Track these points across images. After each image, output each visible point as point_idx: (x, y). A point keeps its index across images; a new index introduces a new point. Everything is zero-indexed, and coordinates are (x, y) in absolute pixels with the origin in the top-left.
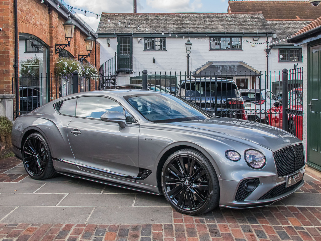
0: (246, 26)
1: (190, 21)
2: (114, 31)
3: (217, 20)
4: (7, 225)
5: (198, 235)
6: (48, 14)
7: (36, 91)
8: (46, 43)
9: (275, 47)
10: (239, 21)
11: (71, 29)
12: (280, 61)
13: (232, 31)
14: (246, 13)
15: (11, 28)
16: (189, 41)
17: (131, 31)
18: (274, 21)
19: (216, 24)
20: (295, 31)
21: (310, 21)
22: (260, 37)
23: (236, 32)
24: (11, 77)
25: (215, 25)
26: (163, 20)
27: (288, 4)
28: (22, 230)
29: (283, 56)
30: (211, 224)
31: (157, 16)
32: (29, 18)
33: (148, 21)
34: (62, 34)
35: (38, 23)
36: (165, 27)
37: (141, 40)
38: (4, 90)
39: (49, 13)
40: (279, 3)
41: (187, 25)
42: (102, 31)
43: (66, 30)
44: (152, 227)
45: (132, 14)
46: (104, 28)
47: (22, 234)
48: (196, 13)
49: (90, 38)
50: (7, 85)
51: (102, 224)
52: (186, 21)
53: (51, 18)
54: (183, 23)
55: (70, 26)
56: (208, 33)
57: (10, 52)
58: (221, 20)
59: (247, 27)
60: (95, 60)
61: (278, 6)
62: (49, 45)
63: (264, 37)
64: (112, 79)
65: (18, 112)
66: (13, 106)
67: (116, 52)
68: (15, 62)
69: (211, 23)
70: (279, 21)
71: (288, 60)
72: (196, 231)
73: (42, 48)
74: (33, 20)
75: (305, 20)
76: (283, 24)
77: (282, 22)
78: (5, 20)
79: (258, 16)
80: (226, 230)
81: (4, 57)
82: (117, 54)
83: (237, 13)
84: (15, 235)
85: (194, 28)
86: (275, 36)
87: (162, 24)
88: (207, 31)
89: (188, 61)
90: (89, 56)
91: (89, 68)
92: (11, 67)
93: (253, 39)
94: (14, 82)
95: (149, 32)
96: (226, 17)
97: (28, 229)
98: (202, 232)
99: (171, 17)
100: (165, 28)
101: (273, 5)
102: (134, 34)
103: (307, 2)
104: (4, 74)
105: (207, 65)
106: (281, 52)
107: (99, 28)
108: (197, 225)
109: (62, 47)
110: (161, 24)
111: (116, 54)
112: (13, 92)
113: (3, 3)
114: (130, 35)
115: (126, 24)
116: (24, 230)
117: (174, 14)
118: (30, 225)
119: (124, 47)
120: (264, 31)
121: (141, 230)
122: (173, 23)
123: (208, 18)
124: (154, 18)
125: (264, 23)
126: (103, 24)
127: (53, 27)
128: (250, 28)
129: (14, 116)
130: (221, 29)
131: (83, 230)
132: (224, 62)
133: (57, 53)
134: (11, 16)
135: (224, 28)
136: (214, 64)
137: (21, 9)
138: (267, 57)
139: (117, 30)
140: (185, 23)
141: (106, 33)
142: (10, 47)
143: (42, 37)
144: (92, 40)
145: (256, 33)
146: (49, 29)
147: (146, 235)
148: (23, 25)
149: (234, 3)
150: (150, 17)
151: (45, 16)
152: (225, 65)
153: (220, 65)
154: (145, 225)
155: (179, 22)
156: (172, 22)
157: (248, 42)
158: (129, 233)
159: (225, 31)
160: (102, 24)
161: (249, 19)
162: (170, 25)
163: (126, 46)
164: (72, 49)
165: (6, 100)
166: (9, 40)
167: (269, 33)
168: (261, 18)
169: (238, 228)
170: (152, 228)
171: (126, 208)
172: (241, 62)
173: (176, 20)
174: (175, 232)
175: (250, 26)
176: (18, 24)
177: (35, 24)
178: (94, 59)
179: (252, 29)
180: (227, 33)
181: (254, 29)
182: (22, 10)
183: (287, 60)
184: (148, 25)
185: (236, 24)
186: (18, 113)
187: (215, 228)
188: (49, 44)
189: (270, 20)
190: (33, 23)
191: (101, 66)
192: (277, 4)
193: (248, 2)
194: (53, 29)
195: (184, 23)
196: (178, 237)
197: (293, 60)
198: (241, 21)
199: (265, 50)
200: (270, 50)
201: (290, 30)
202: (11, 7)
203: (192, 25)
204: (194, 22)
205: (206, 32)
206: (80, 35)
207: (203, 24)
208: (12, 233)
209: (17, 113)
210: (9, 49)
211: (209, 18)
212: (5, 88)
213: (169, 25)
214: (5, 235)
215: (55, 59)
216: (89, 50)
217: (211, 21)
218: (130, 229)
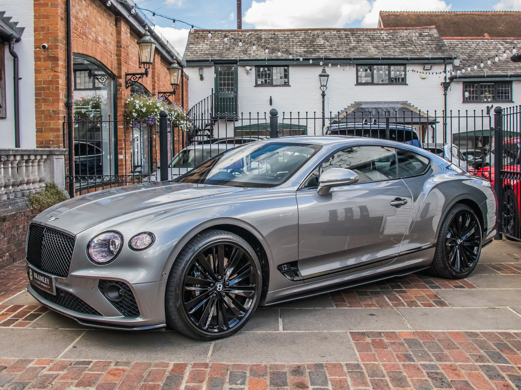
0: (412, 48)
1: (326, 41)
2: (210, 56)
3: (367, 39)
4: (73, 363)
5: (410, 383)
6: (114, 27)
7: (94, 147)
8: (111, 72)
9: (458, 80)
10: (400, 40)
11: (149, 50)
12: (465, 100)
13: (391, 55)
14: (410, 28)
15: (61, 45)
16: (324, 71)
17: (236, 56)
18: (454, 41)
19: (366, 45)
20: (487, 54)
21: (510, 39)
22: (434, 64)
23: (397, 57)
24: (61, 122)
25: (364, 47)
26: (284, 40)
27: (471, 16)
28: (100, 373)
29: (470, 94)
30: (426, 363)
31: (275, 35)
32: (87, 30)
33: (261, 42)
34: (134, 58)
35: (100, 39)
36: (287, 50)
37: (251, 69)
38: (51, 143)
39: (116, 25)
40: (457, 15)
41: (321, 48)
42: (191, 57)
43: (142, 51)
44: (325, 368)
45: (235, 31)
46: (195, 53)
47: (101, 381)
48: (334, 30)
49: (176, 65)
50: (55, 134)
51: (236, 363)
52: (319, 41)
53: (119, 33)
54: (314, 43)
55: (147, 46)
56: (354, 59)
57: (60, 82)
58: (372, 39)
59: (414, 49)
60: (181, 101)
61: (455, 19)
62: (117, 75)
63: (440, 64)
64: (206, 130)
65: (72, 177)
66: (65, 167)
67: (212, 89)
68: (68, 98)
69: (358, 43)
70: (461, 41)
71: (478, 100)
72: (405, 377)
73: (105, 80)
74: (93, 34)
75: (502, 38)
76: (467, 45)
77: (467, 42)
78: (53, 32)
79: (430, 33)
80: (458, 375)
81: (51, 90)
82: (214, 92)
83: (397, 28)
84: (89, 382)
85: (332, 51)
86: (457, 63)
87: (283, 46)
88: (353, 55)
89: (323, 102)
90: (174, 93)
91: (175, 112)
92: (61, 106)
93: (423, 68)
94: (65, 129)
95: (264, 58)
96: (379, 34)
97: (111, 370)
98: (416, 378)
99: (295, 35)
100: (287, 52)
101: (448, 17)
102: (240, 60)
103: (500, 13)
104: (50, 116)
105: (353, 108)
106: (466, 88)
107: (186, 53)
108: (404, 365)
109: (136, 77)
110: (280, 46)
111: (212, 91)
112: (64, 145)
113: (50, 4)
114: (234, 62)
115: (228, 46)
116: (104, 373)
117: (301, 31)
118: (112, 364)
119: (224, 80)
120: (439, 55)
121: (307, 374)
122: (300, 44)
123: (352, 35)
124: (270, 36)
125: (440, 44)
126: (193, 46)
127: (123, 46)
128: (418, 51)
129: (66, 183)
130: (373, 52)
131: (206, 374)
132: (379, 103)
133: (128, 87)
134: (61, 25)
135: (378, 51)
136: (363, 106)
137: (75, 16)
138: (445, 95)
139: (215, 55)
140: (318, 43)
141: (198, 59)
142: (60, 74)
143: (106, 61)
144: (179, 69)
145: (428, 59)
146: (116, 50)
147: (319, 385)
148: (79, 41)
149: (389, 15)
150: (264, 36)
151: (111, 29)
152: (380, 108)
153: (373, 108)
154: (312, 364)
155: (308, 42)
156: (298, 42)
157: (416, 72)
158: (288, 380)
159: (380, 56)
160: (190, 46)
161: (416, 37)
162: (295, 48)
163: (228, 80)
164: (149, 82)
165: (55, 157)
166: (58, 64)
167: (448, 58)
168: (433, 36)
169: (476, 372)
170: (326, 371)
171: (269, 334)
172: (405, 103)
173: (304, 40)
174: (368, 379)
175: (418, 48)
176: (72, 38)
177: (96, 41)
178: (180, 99)
179: (421, 52)
180: (383, 59)
181: (424, 52)
182: (77, 17)
183: (476, 99)
184: (262, 47)
185: (396, 45)
186: (73, 179)
187: (437, 371)
188: (115, 72)
189: (447, 39)
190: (93, 39)
191: (190, 110)
192: (454, 15)
193: (409, 13)
194: (122, 50)
195: (316, 43)
196: (376, 387)
197: (485, 100)
198: (403, 40)
199: (441, 85)
200: (449, 84)
201: (479, 53)
202: (61, 10)
203: (328, 47)
204: (332, 43)
205: (351, 57)
206: (160, 61)
207: (345, 45)
208: (83, 378)
209: (70, 179)
210: (58, 78)
211: (354, 36)
212: (52, 139)
213: (293, 46)
214: (72, 381)
215: (125, 96)
216: (175, 84)
217: (357, 40)
218: (288, 373)
